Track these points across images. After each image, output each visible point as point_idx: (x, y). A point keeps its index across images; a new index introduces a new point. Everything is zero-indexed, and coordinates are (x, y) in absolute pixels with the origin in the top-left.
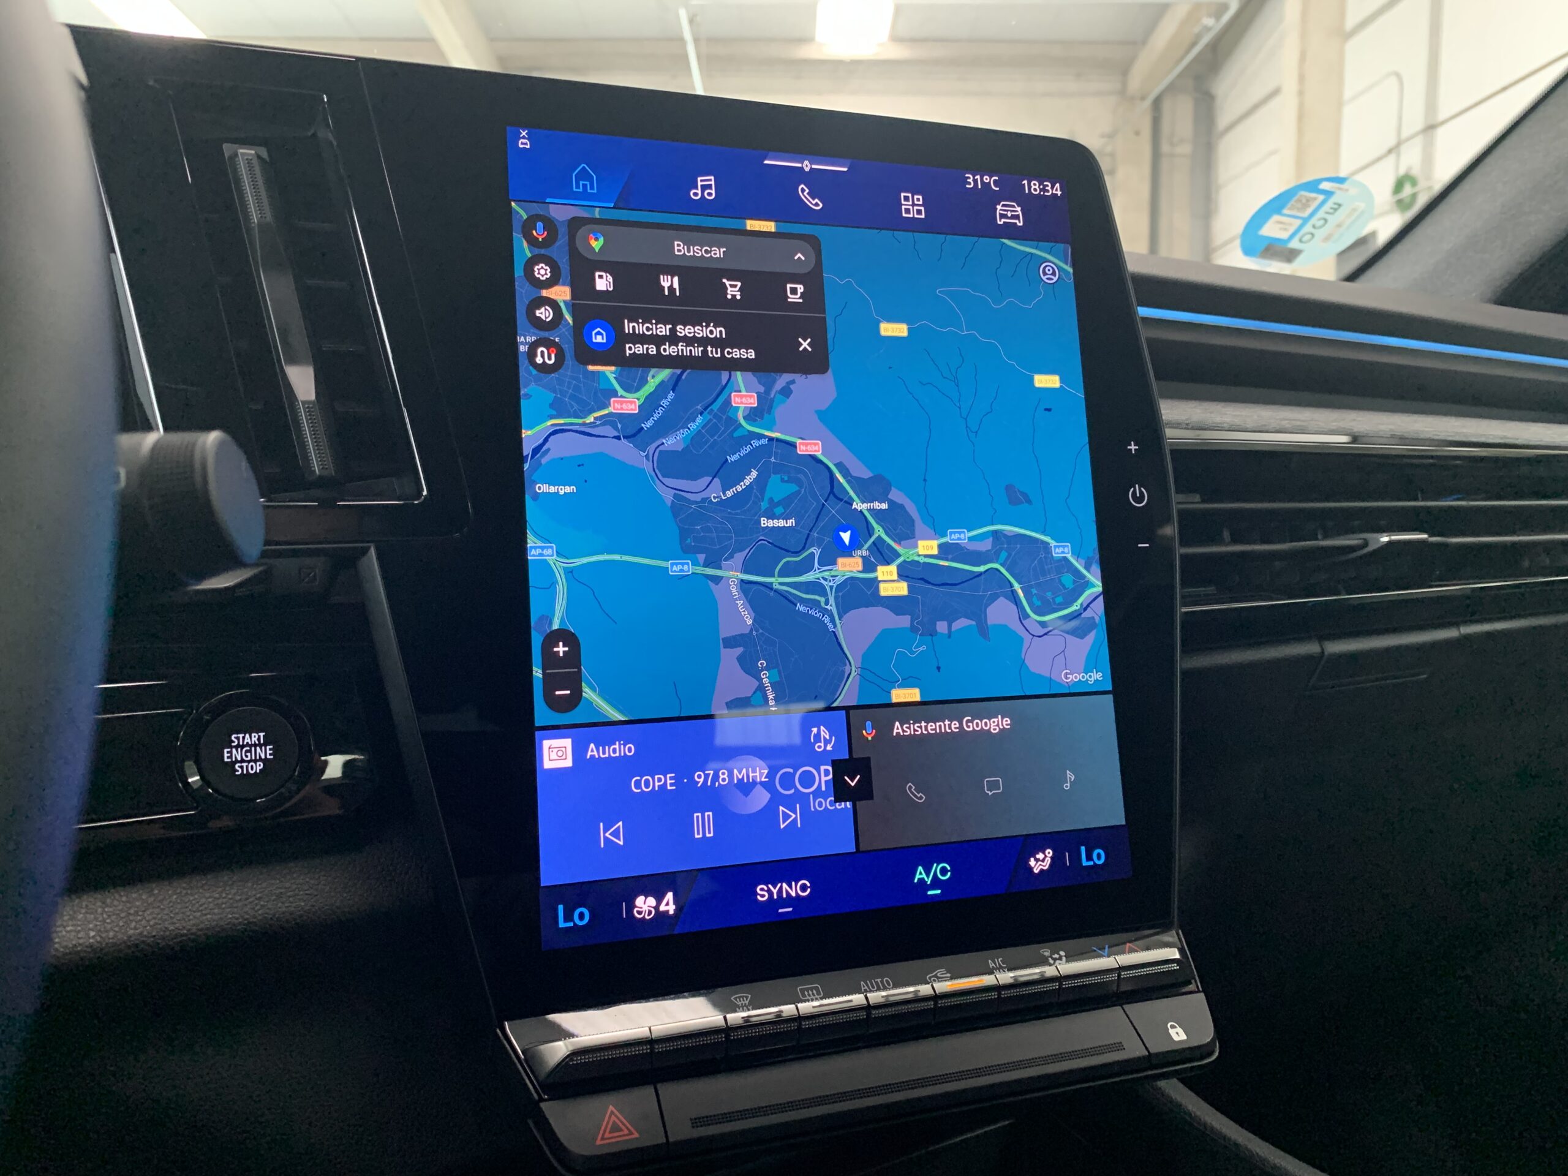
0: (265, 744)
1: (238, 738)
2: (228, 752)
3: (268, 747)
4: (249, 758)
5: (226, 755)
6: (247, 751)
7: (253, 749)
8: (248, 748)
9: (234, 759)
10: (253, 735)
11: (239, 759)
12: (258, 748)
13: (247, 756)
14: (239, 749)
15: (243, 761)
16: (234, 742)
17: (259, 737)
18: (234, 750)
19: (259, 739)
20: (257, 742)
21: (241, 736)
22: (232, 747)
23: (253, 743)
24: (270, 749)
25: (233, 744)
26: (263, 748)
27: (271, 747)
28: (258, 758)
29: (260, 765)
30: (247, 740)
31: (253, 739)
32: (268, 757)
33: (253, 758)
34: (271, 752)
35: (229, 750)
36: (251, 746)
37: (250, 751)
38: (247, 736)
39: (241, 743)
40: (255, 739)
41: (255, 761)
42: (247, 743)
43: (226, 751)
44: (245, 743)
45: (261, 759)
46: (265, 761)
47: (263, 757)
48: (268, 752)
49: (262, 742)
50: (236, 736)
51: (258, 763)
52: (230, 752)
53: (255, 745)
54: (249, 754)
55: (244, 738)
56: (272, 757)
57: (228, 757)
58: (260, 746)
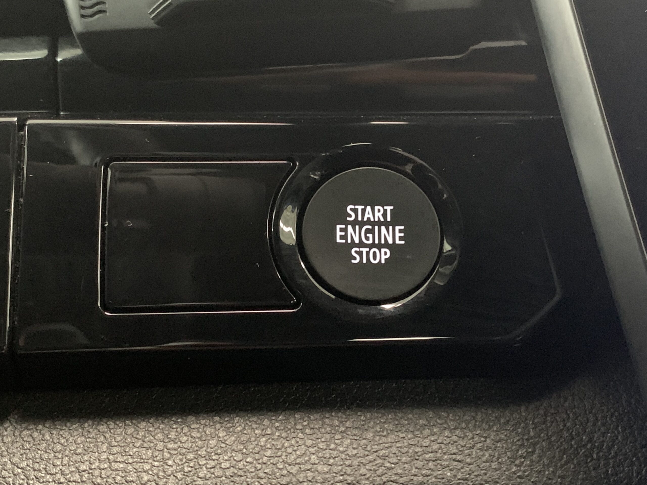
0: (394, 223)
1: (355, 211)
2: (341, 230)
3: (397, 228)
4: (370, 242)
5: (339, 233)
6: (367, 231)
7: (376, 228)
8: (370, 227)
9: (349, 241)
10: (377, 208)
11: (357, 241)
12: (383, 228)
13: (367, 239)
14: (357, 227)
15: (361, 244)
16: (350, 216)
17: (385, 211)
18: (350, 227)
19: (384, 215)
20: (382, 219)
21: (360, 208)
22: (347, 223)
23: (376, 219)
24: (400, 231)
25: (348, 219)
26: (391, 228)
27: (402, 227)
28: (383, 242)
29: (386, 254)
30: (368, 215)
31: (377, 214)
32: (398, 242)
33: (377, 242)
34: (402, 235)
35: (343, 226)
36: (373, 224)
37: (372, 231)
38: (369, 208)
39: (360, 219)
40: (379, 215)
41: (379, 246)
42: (369, 219)
43: (338, 227)
44: (365, 219)
45: (386, 245)
46: (393, 247)
47: (390, 241)
48: (398, 235)
49: (389, 219)
50: (352, 207)
51: (383, 250)
52: (345, 230)
53: (379, 224)
54: (370, 236)
55: (364, 211)
56: (403, 242)
57: (342, 237)
58: (386, 224)
